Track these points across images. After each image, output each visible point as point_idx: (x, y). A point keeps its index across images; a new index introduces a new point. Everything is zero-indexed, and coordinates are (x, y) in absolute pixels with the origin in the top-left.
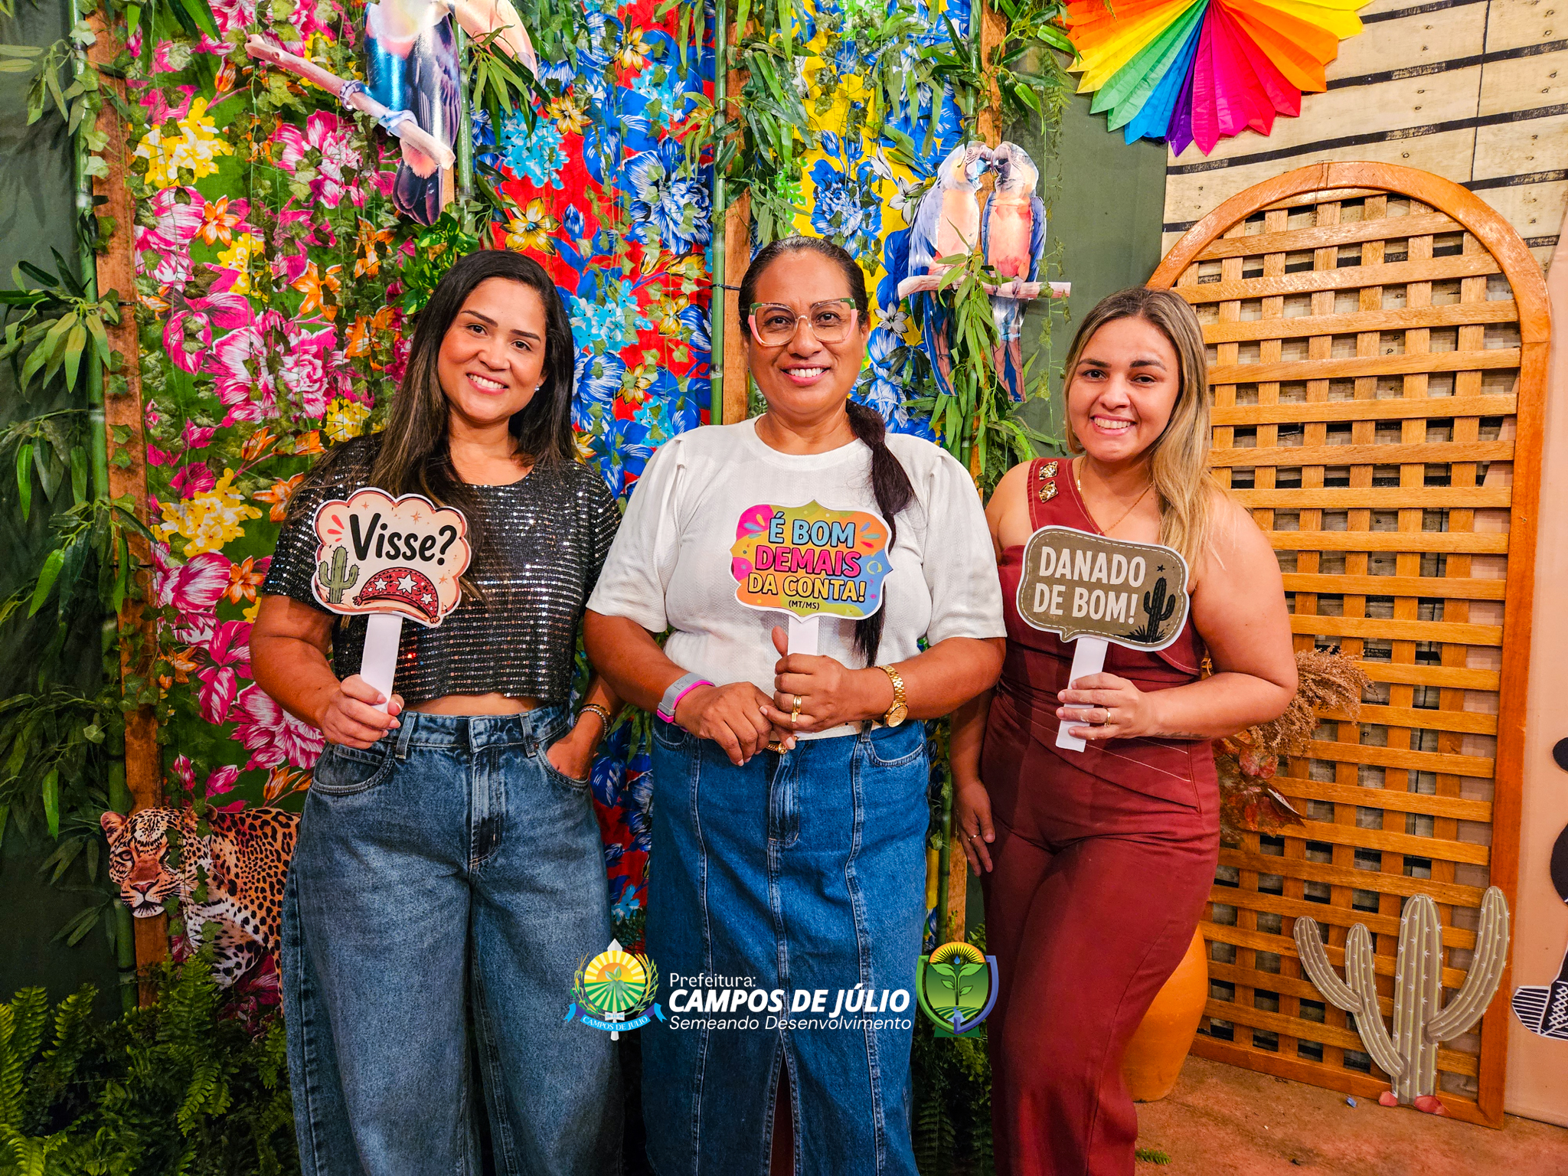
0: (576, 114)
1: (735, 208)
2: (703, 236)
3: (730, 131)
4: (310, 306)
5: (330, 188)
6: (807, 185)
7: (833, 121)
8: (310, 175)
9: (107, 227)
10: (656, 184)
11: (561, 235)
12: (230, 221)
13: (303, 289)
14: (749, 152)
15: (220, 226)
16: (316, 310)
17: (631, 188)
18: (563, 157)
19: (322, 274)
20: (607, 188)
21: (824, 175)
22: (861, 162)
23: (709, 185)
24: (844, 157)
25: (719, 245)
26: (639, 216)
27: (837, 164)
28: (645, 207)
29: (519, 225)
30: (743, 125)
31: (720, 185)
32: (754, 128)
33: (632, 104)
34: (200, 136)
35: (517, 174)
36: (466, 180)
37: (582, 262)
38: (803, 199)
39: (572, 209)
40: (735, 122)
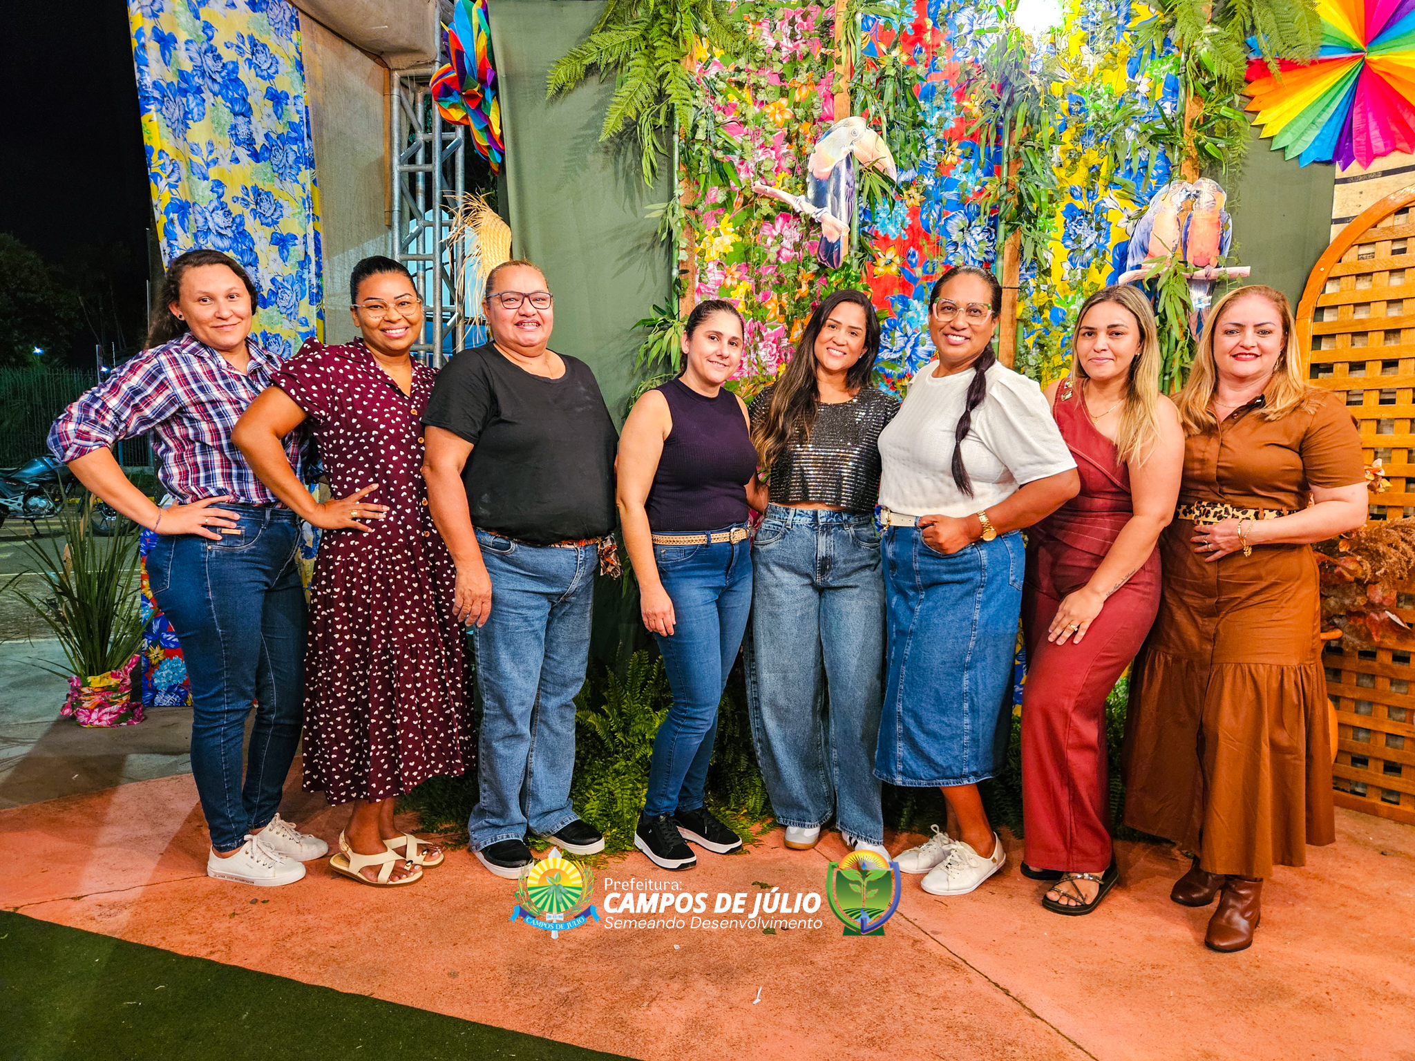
0: (917, 196)
1: (1011, 238)
2: (991, 257)
3: (1009, 196)
4: (772, 316)
5: (785, 253)
6: (1060, 219)
7: (1079, 179)
8: (777, 248)
9: (684, 284)
10: (962, 230)
11: (906, 266)
12: (737, 275)
13: (769, 307)
14: (1021, 208)
15: (733, 278)
16: (775, 318)
17: (947, 234)
18: (908, 221)
19: (779, 297)
20: (933, 237)
21: (1071, 212)
22: (1096, 201)
23: (995, 226)
24: (1085, 199)
25: (999, 263)
26: (951, 249)
27: (1080, 204)
28: (956, 244)
29: (881, 262)
30: (1017, 191)
31: (1002, 227)
32: (1024, 193)
33: (950, 184)
34: (726, 233)
35: (881, 234)
36: (855, 242)
37: (916, 280)
38: (1056, 228)
39: (912, 249)
40: (1012, 191)
